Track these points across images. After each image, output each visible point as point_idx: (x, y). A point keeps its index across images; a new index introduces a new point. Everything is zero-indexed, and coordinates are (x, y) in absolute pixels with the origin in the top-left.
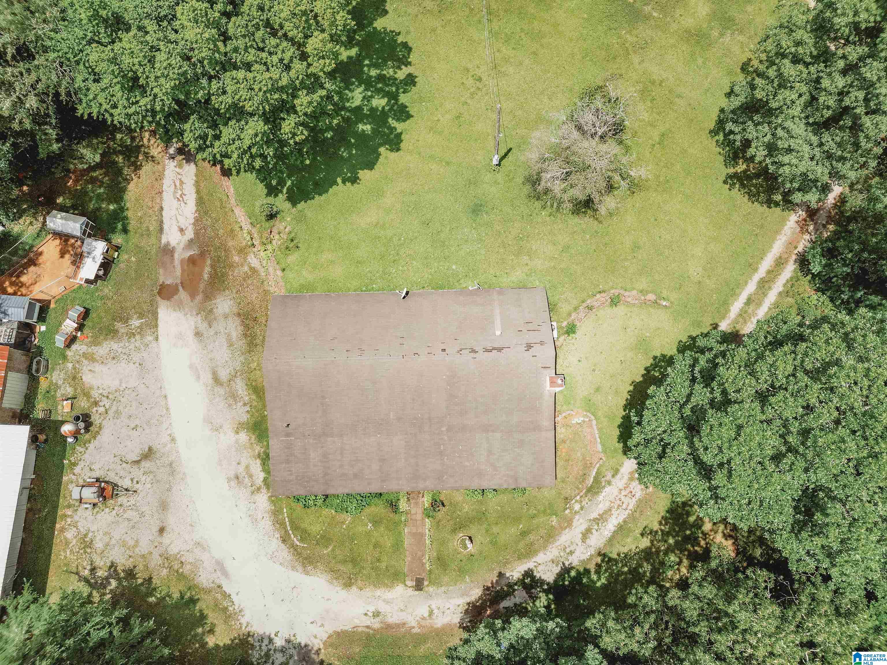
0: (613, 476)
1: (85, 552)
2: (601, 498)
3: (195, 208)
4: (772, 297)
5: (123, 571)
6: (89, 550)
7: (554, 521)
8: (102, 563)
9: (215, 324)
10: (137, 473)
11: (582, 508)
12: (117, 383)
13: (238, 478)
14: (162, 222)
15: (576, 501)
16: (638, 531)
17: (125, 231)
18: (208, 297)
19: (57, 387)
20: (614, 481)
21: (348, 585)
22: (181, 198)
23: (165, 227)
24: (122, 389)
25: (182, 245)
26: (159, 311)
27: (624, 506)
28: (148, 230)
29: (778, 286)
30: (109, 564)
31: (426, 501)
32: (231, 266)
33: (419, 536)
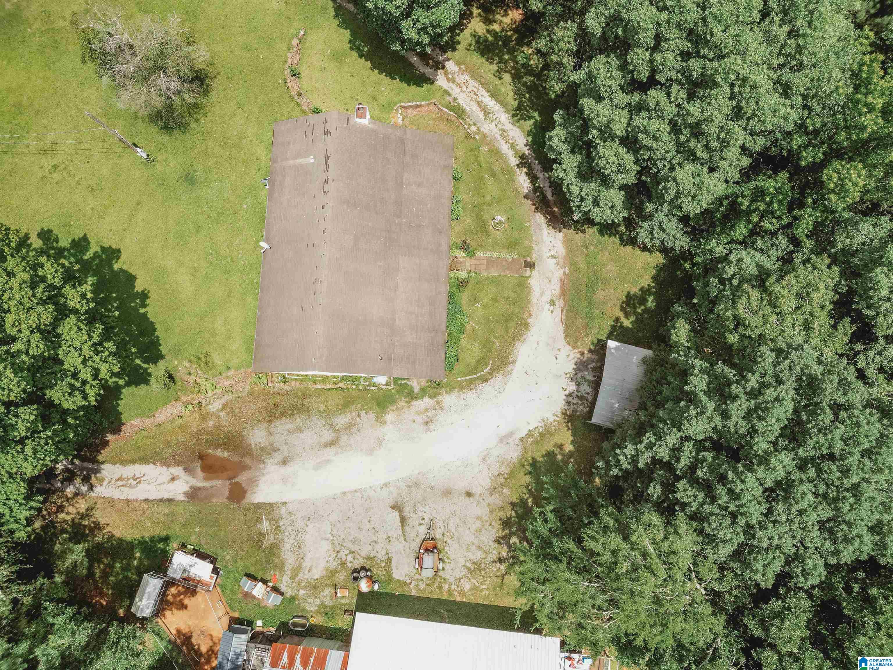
0: (450, 95)
1: (484, 569)
2: (467, 108)
3: (152, 466)
5: (503, 530)
6: (483, 566)
7: (484, 149)
8: (495, 552)
9: (277, 445)
10: (413, 520)
11: (475, 124)
12: (324, 543)
13: (427, 423)
14: (161, 500)
15: (469, 128)
16: (497, 82)
17: (166, 539)
18: (247, 451)
19: (323, 605)
20: (454, 95)
21: (526, 326)
22: (139, 480)
23: (166, 496)
24: (331, 538)
25: (190, 479)
26: (256, 501)
27: (476, 90)
28: (168, 515)
30: (496, 545)
31: (460, 254)
32: (218, 428)
33: (490, 262)
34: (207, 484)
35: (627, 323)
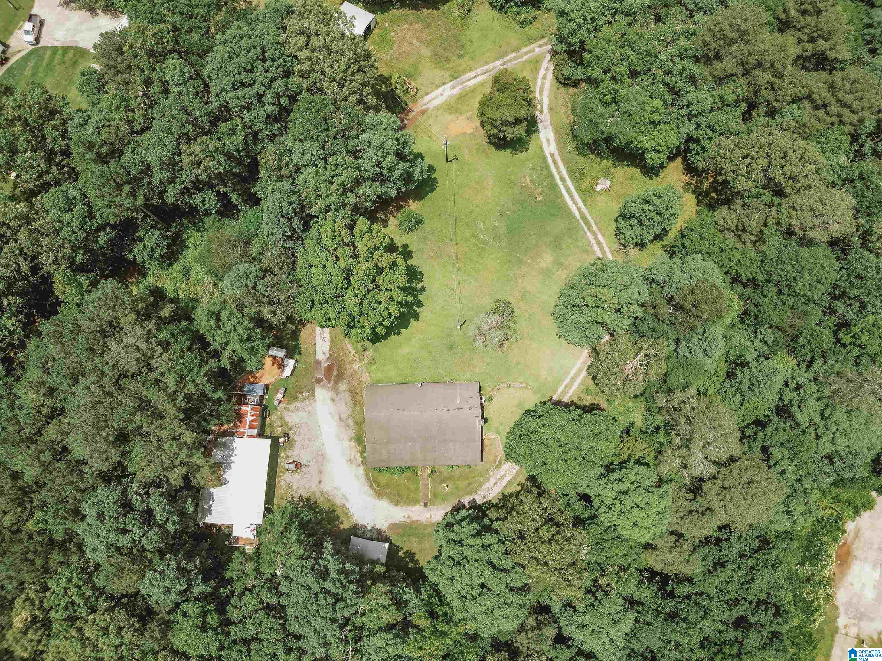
1: (289, 491)
2: (501, 470)
3: (330, 344)
4: (576, 385)
5: (305, 498)
7: (482, 479)
8: (296, 495)
9: (339, 395)
11: (493, 474)
12: (299, 420)
13: (351, 461)
14: (315, 350)
15: (491, 471)
16: (516, 483)
17: (300, 354)
18: (336, 382)
19: (274, 422)
21: (396, 505)
22: (323, 339)
23: (317, 352)
24: (301, 423)
25: (324, 360)
26: (316, 389)
27: (511, 474)
28: (310, 353)
29: (578, 381)
30: (299, 495)
31: (429, 470)
32: (346, 369)
33: (426, 485)
34: (322, 368)
35: (401, 553)
